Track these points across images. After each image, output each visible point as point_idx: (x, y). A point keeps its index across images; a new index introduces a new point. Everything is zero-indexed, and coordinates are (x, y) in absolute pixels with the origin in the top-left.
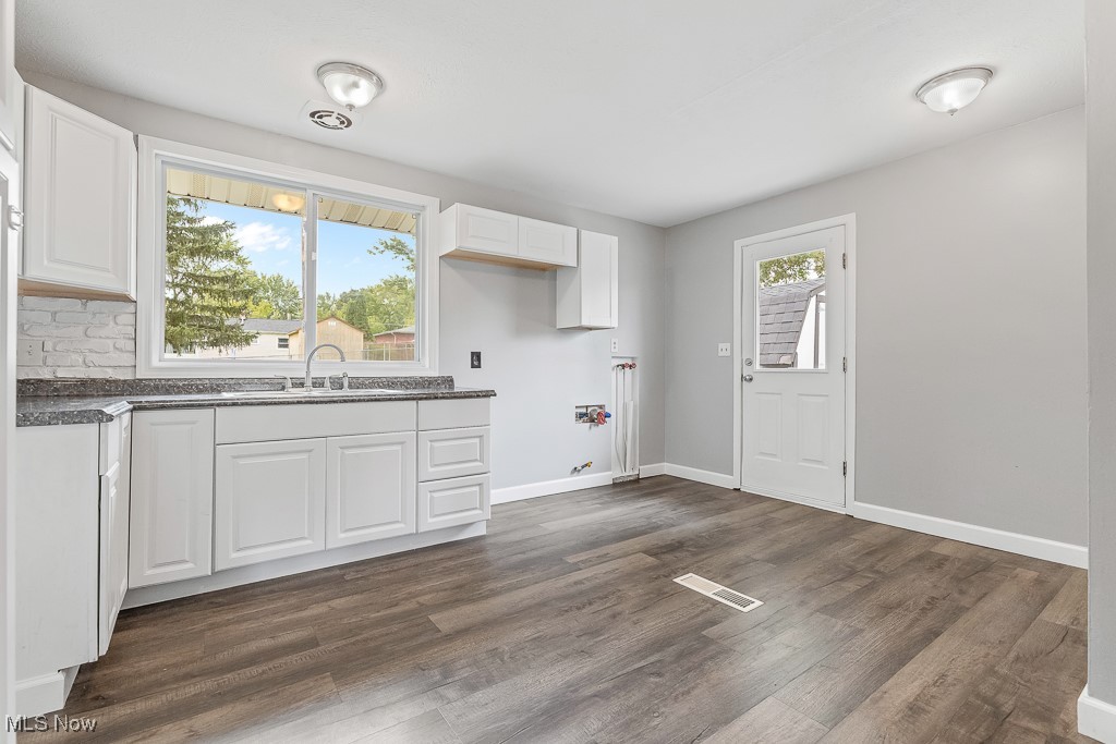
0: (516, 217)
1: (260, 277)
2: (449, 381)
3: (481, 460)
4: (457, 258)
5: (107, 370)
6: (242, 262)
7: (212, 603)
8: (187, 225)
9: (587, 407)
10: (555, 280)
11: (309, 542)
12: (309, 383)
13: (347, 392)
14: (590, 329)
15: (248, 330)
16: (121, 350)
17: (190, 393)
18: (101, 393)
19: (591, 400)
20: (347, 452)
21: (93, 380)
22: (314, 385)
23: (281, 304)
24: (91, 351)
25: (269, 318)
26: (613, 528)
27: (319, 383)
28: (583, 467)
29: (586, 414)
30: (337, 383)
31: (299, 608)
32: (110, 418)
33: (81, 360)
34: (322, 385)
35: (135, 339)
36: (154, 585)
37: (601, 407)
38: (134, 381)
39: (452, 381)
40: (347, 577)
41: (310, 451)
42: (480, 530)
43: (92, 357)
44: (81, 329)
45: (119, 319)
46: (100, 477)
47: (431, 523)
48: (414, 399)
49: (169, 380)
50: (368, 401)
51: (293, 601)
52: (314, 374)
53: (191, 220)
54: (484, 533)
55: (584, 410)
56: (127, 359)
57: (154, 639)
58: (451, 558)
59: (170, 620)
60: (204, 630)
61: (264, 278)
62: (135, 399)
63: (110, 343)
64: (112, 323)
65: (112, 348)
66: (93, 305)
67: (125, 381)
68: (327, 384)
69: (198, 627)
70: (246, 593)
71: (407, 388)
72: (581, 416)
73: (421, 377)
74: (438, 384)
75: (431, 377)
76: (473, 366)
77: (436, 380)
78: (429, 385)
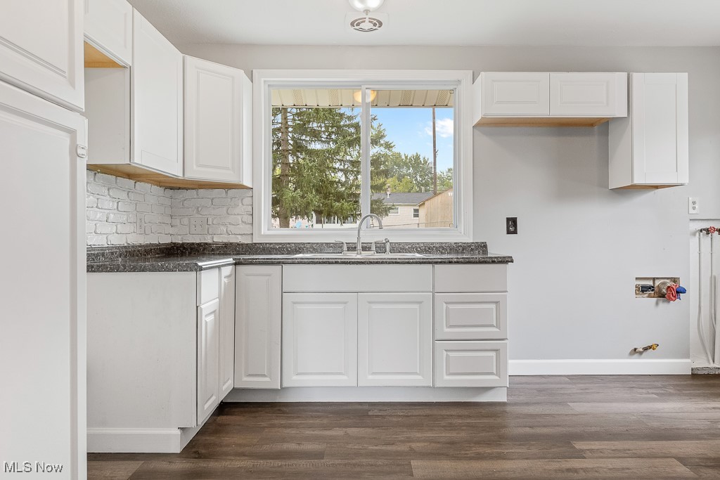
0: (546, 74)
1: (403, 157)
2: (483, 247)
3: (498, 326)
4: (493, 126)
5: (238, 236)
6: (388, 146)
7: (279, 410)
8: (348, 123)
9: (654, 279)
10: (607, 134)
11: (345, 377)
12: (359, 247)
13: (388, 256)
14: (656, 187)
15: (387, 204)
16: (245, 223)
17: (283, 254)
18: (235, 253)
19: (660, 270)
20: (374, 306)
21: (231, 244)
22: (364, 249)
23: (419, 179)
24: (230, 224)
25: (409, 192)
26: (655, 424)
27: (366, 248)
28: (646, 349)
29: (650, 288)
30: (381, 248)
31: (325, 427)
32: (201, 269)
33: (225, 230)
34: (369, 249)
35: (252, 215)
36: (250, 389)
37: (675, 280)
38: (252, 244)
39: (485, 246)
40: (370, 413)
41: (346, 303)
42: (501, 397)
43: (231, 228)
44: (225, 209)
45: (244, 200)
46: (197, 307)
47: (446, 380)
48: (429, 263)
49: (271, 244)
50: (390, 263)
51: (325, 421)
52: (363, 240)
53: (350, 118)
54: (504, 399)
55: (650, 283)
56: (247, 229)
57: (239, 425)
58: (460, 416)
59: (253, 415)
60: (266, 427)
61: (406, 157)
62: (238, 257)
63: (239, 217)
64: (240, 204)
65: (240, 223)
66: (231, 192)
67: (247, 244)
68: (373, 248)
69: (264, 424)
70: (301, 408)
71: (442, 253)
72: (644, 289)
73: (456, 243)
74: (472, 250)
75: (465, 243)
76: (509, 232)
77: (470, 246)
78: (463, 250)
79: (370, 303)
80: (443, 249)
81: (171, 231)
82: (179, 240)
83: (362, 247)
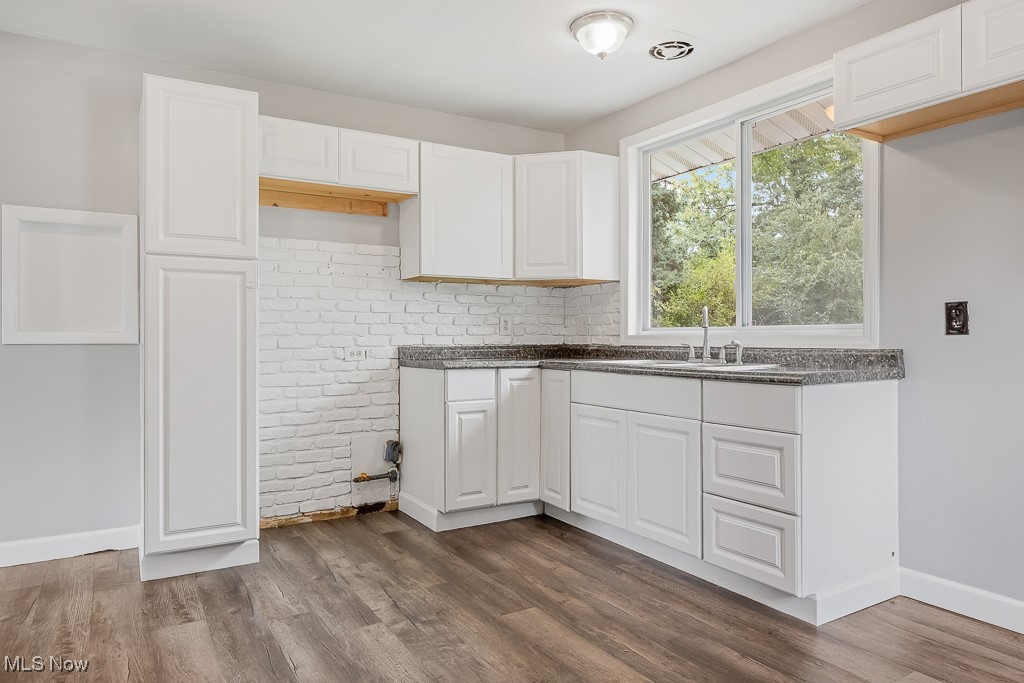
3: (782, 489)
11: (617, 515)
12: (706, 354)
16: (615, 322)
20: (642, 431)
33: (600, 331)
35: (620, 312)
41: (617, 422)
43: (604, 328)
45: (614, 296)
46: (445, 403)
56: (616, 329)
64: (612, 301)
65: (612, 322)
68: (722, 354)
73: (847, 351)
74: (871, 363)
75: (862, 351)
76: (950, 329)
77: (868, 356)
78: (855, 362)
79: (639, 425)
80: (825, 360)
81: (563, 331)
82: (569, 342)
83: (711, 354)
